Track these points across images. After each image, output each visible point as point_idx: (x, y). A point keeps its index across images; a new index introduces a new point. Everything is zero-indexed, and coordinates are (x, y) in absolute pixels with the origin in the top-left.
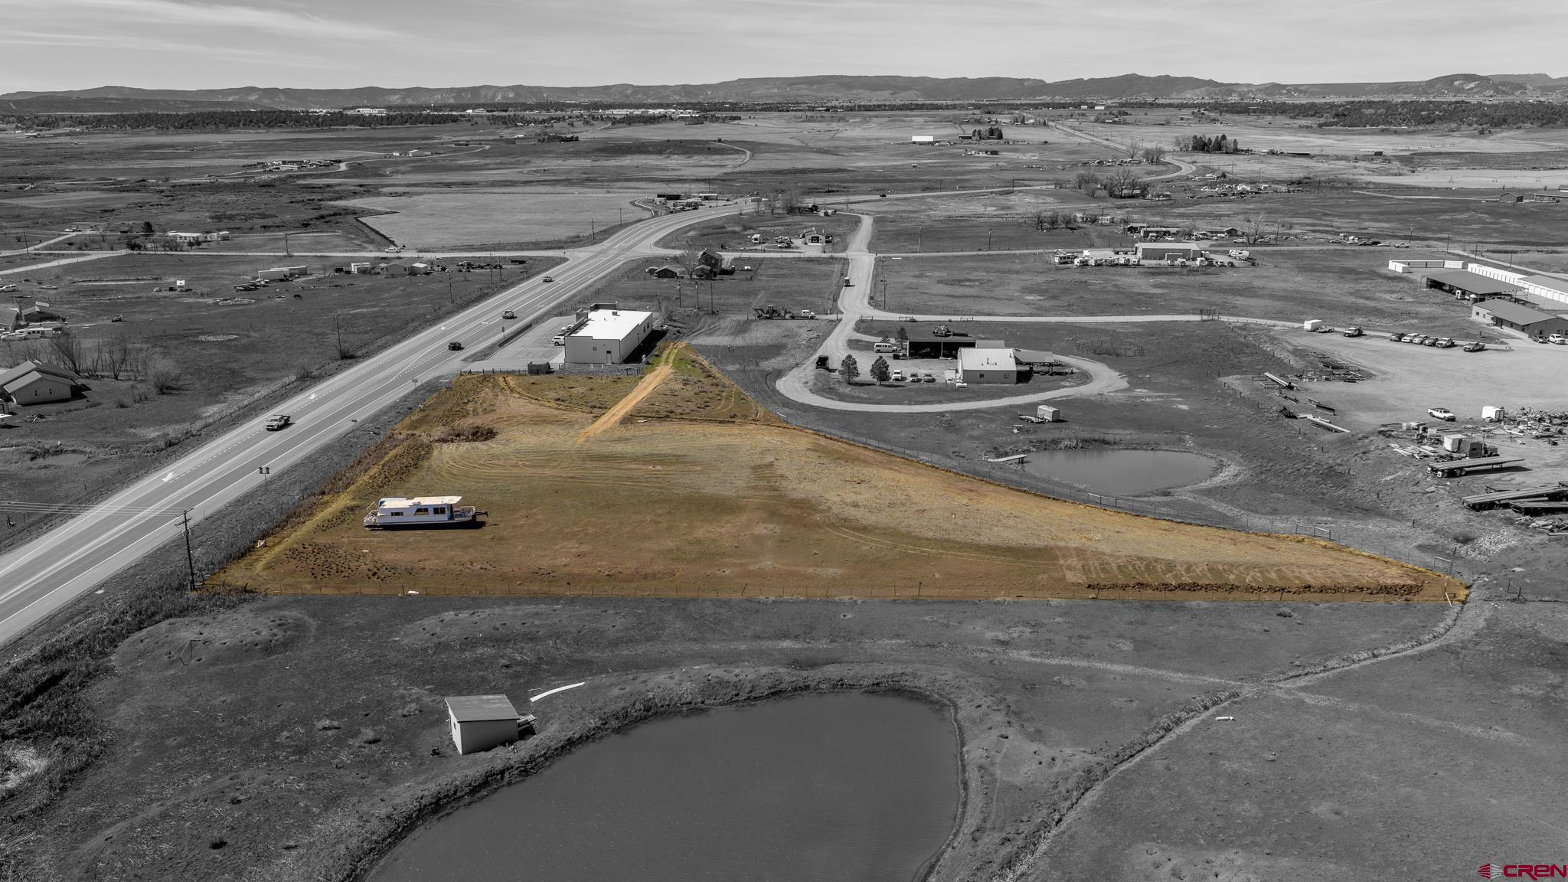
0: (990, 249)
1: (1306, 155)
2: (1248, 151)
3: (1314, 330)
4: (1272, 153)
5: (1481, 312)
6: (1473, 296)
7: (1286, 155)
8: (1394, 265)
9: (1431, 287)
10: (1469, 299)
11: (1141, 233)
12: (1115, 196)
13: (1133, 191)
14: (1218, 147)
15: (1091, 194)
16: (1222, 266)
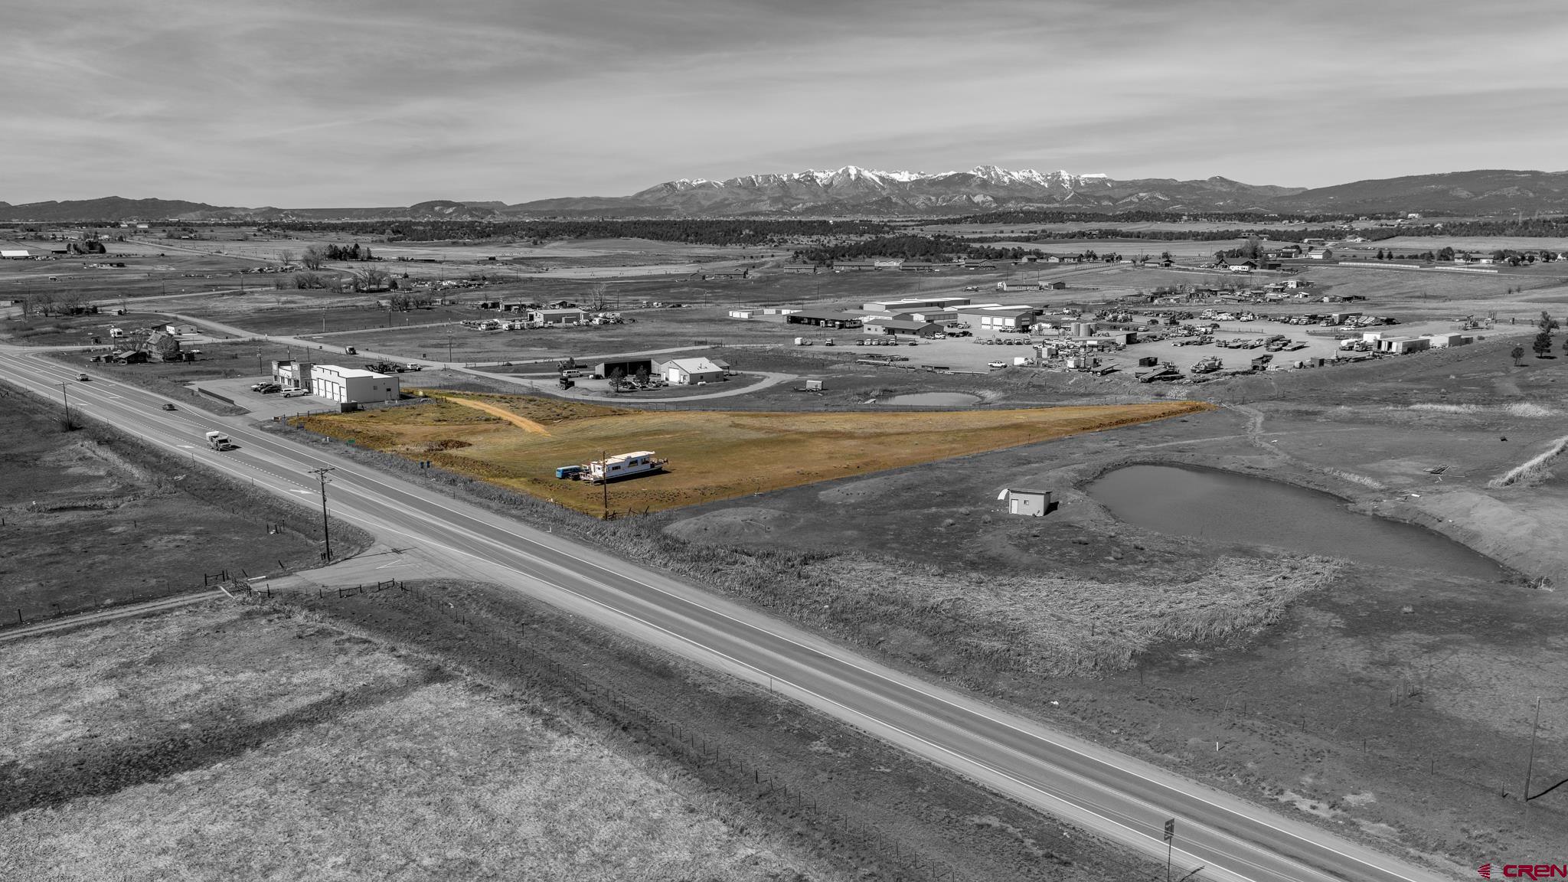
0: (391, 326)
1: (433, 261)
2: (379, 259)
3: (802, 344)
4: (402, 260)
5: (873, 327)
6: (838, 323)
7: (417, 261)
8: (736, 315)
9: (791, 322)
10: (834, 326)
11: (502, 307)
12: (363, 291)
13: (381, 287)
14: (353, 255)
15: (338, 290)
16: (615, 323)
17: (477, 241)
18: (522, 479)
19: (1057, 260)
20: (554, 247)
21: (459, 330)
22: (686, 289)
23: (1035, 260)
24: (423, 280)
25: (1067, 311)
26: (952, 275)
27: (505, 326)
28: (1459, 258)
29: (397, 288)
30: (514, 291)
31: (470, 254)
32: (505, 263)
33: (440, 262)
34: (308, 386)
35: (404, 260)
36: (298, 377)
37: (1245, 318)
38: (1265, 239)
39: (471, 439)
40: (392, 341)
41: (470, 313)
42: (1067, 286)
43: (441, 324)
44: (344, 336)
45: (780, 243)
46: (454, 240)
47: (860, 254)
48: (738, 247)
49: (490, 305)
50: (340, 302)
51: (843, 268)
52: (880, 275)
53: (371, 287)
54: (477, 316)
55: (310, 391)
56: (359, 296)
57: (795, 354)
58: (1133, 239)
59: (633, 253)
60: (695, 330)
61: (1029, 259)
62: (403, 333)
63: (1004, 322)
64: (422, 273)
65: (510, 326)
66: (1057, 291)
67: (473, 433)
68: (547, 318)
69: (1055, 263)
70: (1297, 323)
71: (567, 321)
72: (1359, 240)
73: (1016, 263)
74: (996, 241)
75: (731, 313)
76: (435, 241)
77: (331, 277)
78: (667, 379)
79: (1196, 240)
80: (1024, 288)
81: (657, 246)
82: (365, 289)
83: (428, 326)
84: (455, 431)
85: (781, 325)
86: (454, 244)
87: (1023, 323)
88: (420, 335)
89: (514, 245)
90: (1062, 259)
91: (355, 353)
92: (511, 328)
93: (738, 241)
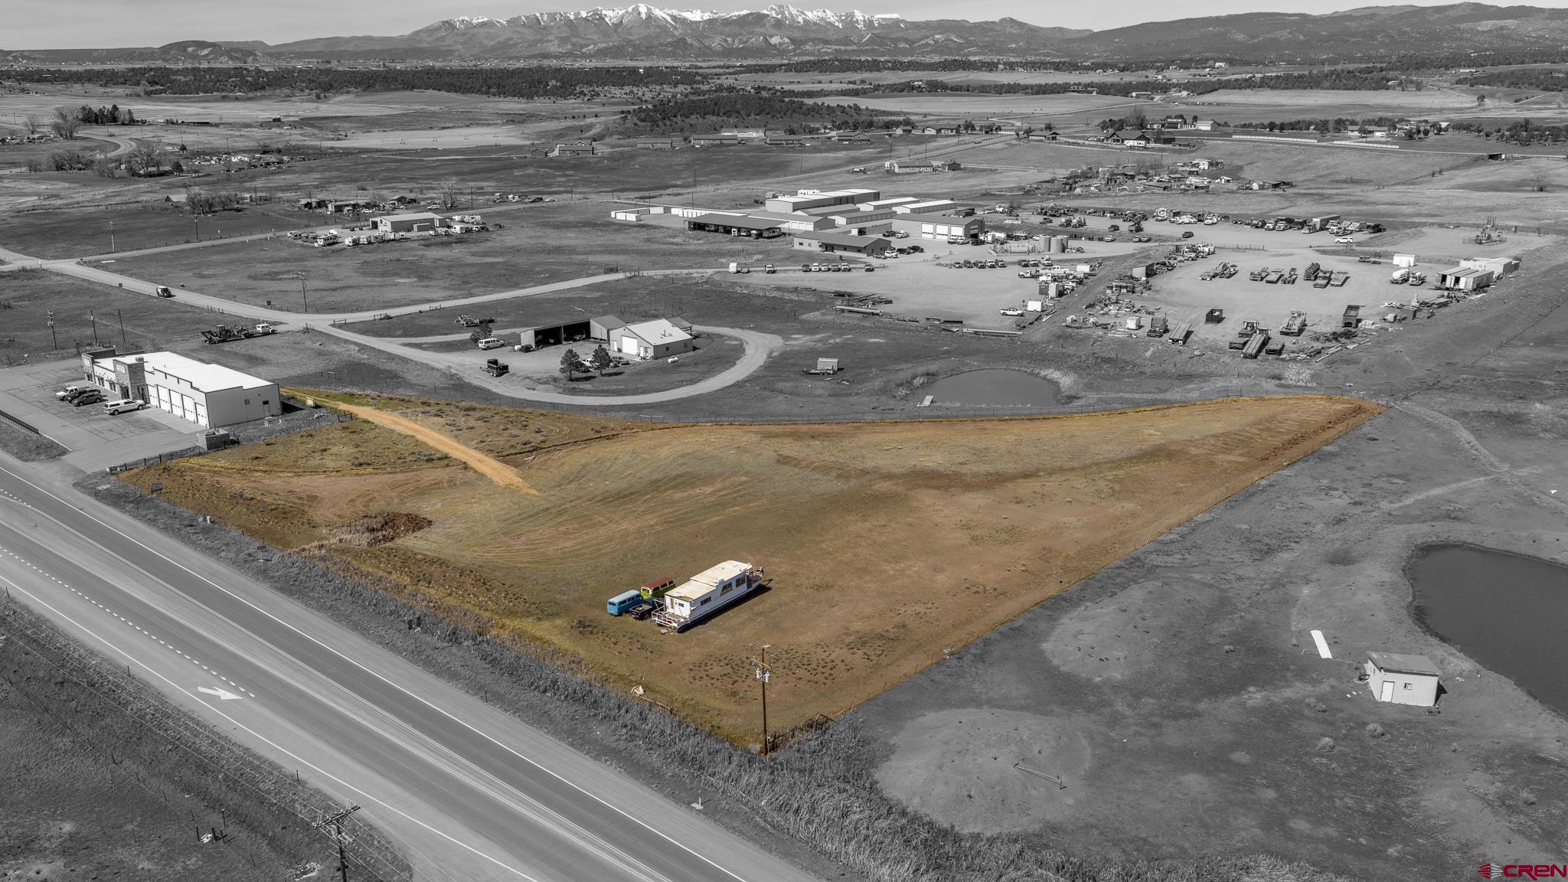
0: (198, 240)
1: (207, 124)
2: (144, 122)
3: (738, 272)
4: (170, 123)
5: (806, 242)
6: (754, 232)
7: (189, 124)
8: (621, 216)
9: (694, 229)
10: (750, 235)
11: (331, 208)
12: (140, 176)
13: (161, 168)
14: (111, 118)
15: (107, 175)
16: (479, 231)
17: (251, 95)
18: (558, 622)
19: (933, 132)
20: (340, 102)
21: (290, 245)
22: (531, 171)
23: (910, 131)
24: (205, 153)
25: (1001, 210)
26: (827, 151)
27: (348, 241)
28: (1352, 131)
29: (182, 171)
30: (327, 174)
31: (247, 112)
32: (294, 125)
33: (217, 125)
34: (143, 394)
35: (173, 123)
36: (127, 382)
37: (1210, 222)
38: (1094, 93)
39: (426, 508)
40: (209, 266)
41: (291, 216)
42: (962, 167)
43: (262, 236)
44: (142, 257)
45: (592, 96)
46: (223, 94)
47: (692, 114)
48: (547, 100)
49: (314, 204)
50: (118, 194)
51: (702, 142)
52: (746, 151)
53: (150, 169)
54: (305, 222)
55: (146, 400)
56: (137, 182)
57: (739, 290)
58: (963, 93)
59: (432, 108)
60: (583, 242)
61: (904, 131)
62: (218, 253)
63: (950, 231)
64: (198, 143)
65: (354, 241)
66: (954, 173)
67: (422, 492)
68: (396, 227)
69: (932, 136)
70: (1274, 229)
71: (420, 229)
72: (1184, 93)
73: (890, 135)
74: (825, 96)
75: (613, 214)
76: (201, 94)
77: (92, 149)
78: (620, 350)
79: (1026, 93)
80: (917, 170)
81: (457, 101)
82: (142, 172)
83: (247, 239)
84: (393, 487)
85: (682, 231)
86: (224, 99)
87: (972, 232)
88: (242, 255)
89: (293, 99)
90: (938, 131)
91: (170, 296)
92: (356, 243)
93: (546, 94)
